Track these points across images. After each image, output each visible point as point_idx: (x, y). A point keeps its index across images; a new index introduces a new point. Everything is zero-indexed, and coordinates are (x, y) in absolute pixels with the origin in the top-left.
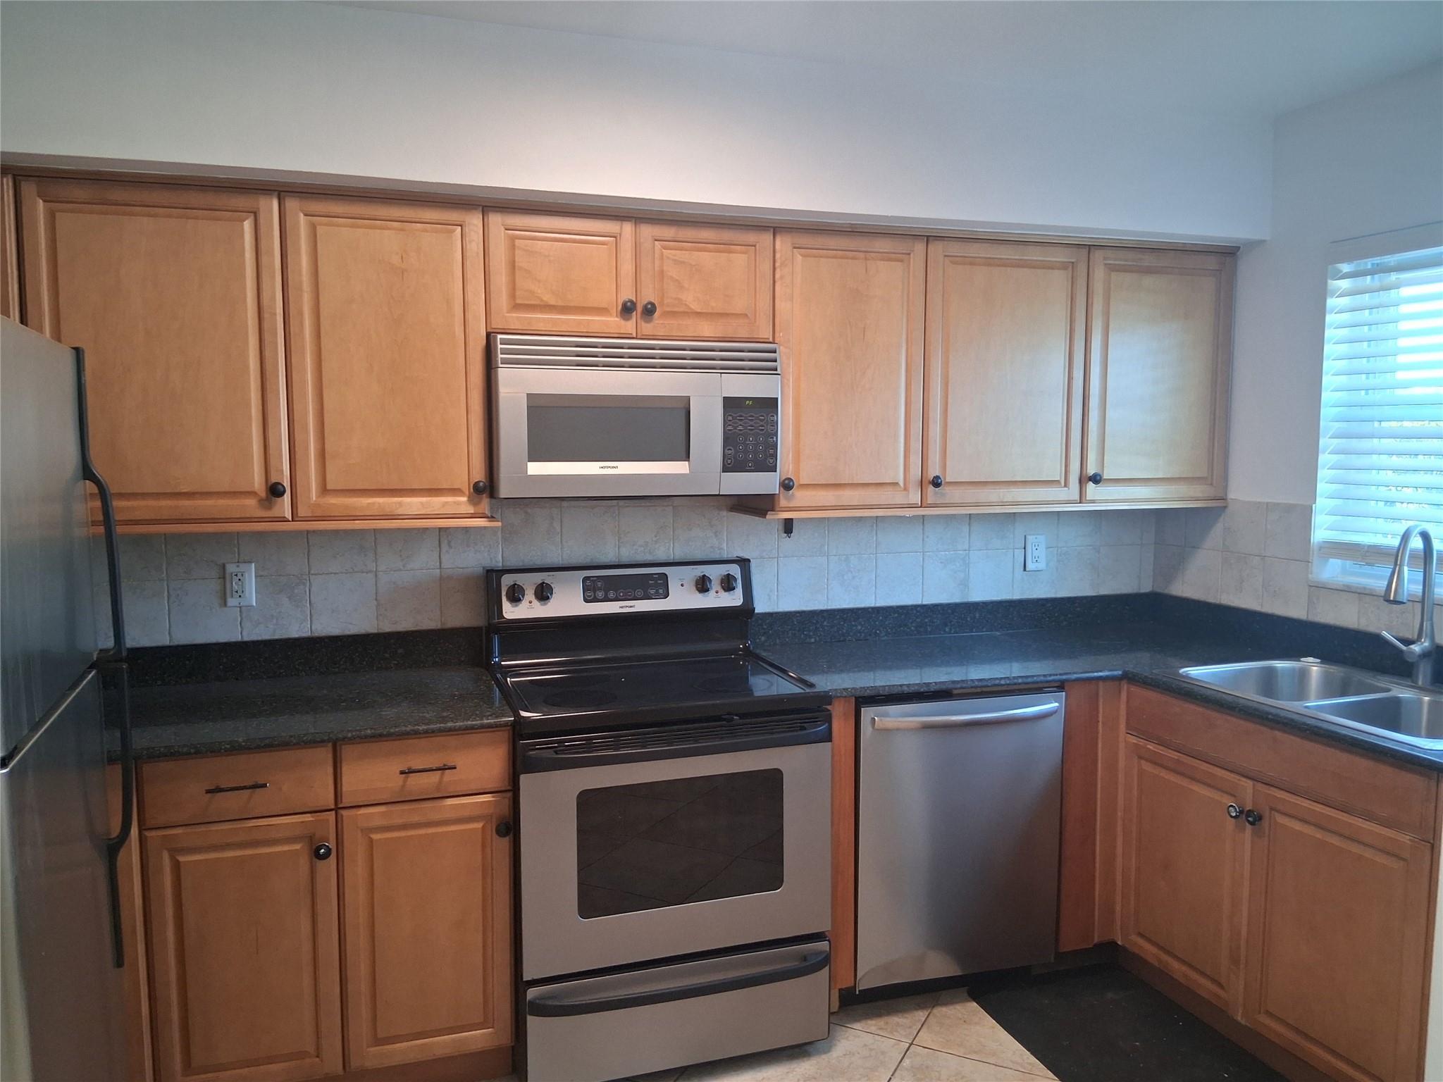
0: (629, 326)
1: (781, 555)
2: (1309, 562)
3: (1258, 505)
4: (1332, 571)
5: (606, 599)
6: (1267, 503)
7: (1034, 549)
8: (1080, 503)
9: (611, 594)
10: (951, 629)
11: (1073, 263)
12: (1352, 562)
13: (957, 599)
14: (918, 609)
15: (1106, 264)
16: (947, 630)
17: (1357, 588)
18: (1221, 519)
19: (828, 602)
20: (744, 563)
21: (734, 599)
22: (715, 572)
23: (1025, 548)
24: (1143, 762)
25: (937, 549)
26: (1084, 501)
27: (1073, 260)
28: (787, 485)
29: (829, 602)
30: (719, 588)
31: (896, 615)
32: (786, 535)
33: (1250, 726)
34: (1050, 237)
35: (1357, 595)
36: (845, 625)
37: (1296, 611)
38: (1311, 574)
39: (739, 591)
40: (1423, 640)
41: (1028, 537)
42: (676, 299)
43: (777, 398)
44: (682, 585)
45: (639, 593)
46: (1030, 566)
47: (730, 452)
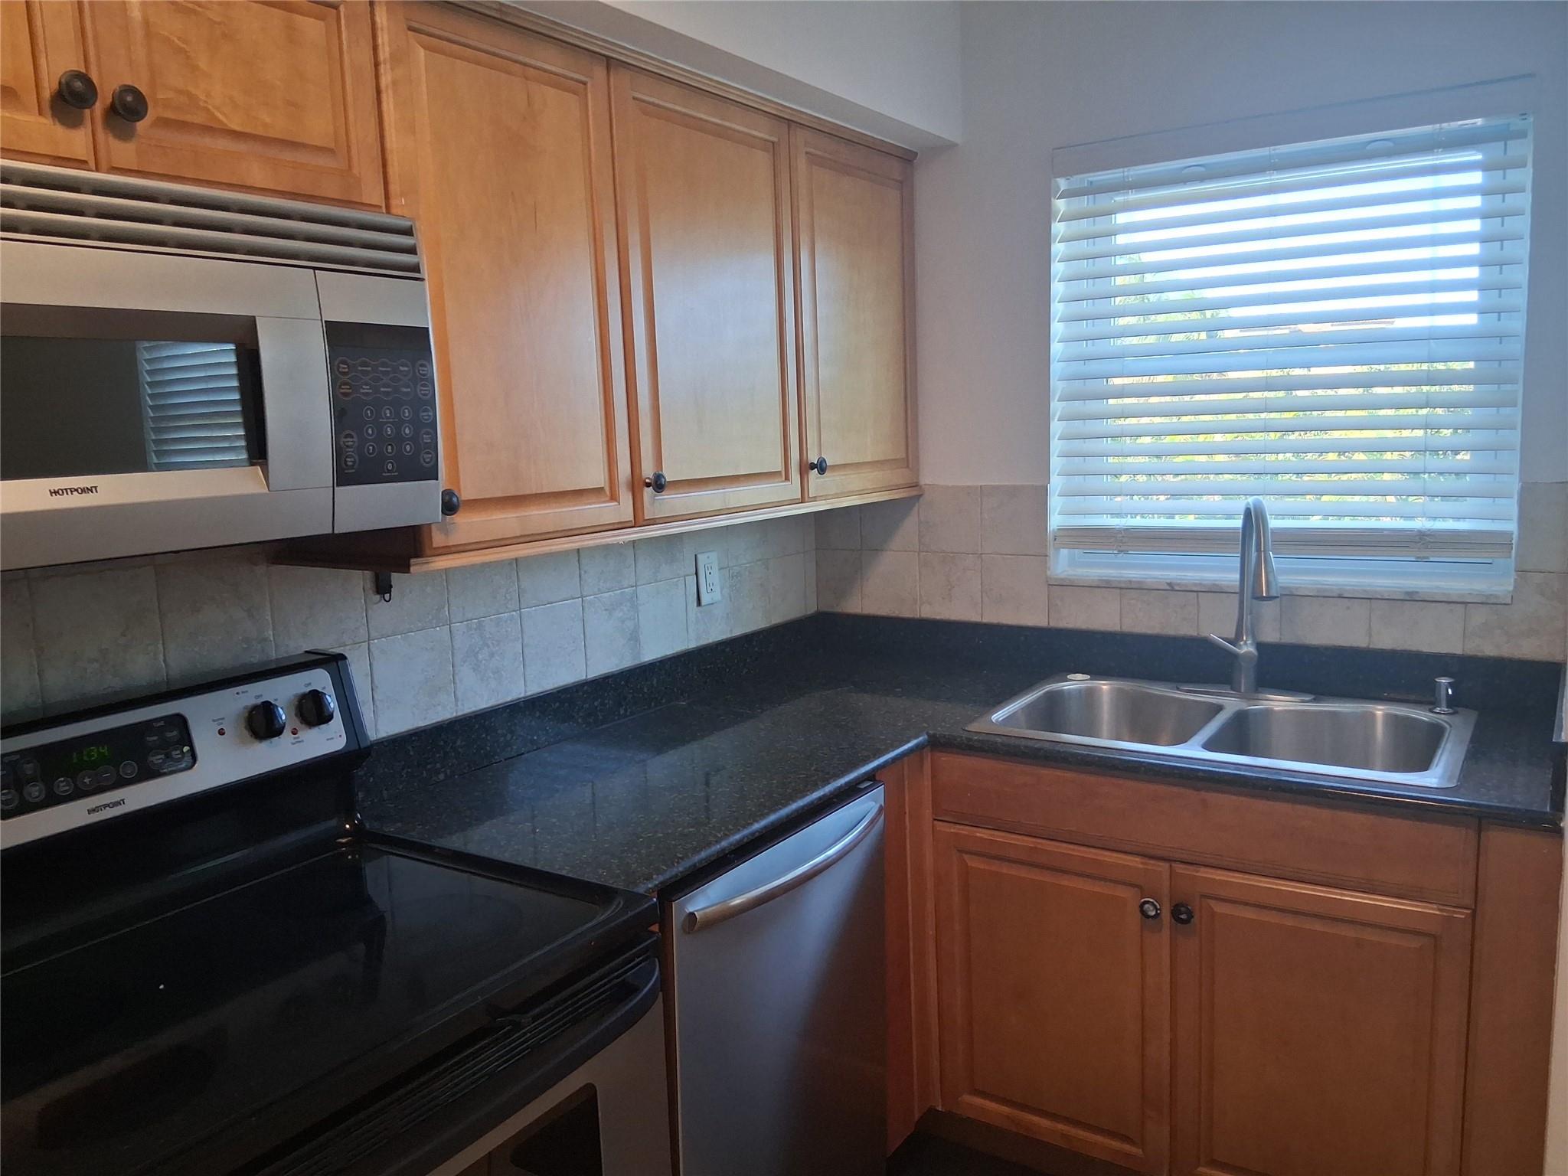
0: (77, 141)
1: (373, 634)
2: (1047, 556)
3: (968, 490)
4: (1064, 564)
5: (52, 800)
6: (981, 486)
7: (708, 574)
8: (802, 503)
9: (63, 785)
10: (626, 710)
11: (773, 143)
12: (1081, 551)
13: (627, 663)
14: (586, 688)
15: (807, 153)
16: (622, 712)
17: (1119, 582)
18: (916, 509)
19: (457, 705)
20: (333, 662)
21: (330, 739)
22: (282, 692)
23: (696, 574)
24: (966, 857)
25: (599, 590)
26: (806, 499)
27: (775, 139)
28: (450, 506)
29: (459, 704)
30: (296, 723)
31: (557, 704)
32: (378, 596)
33: (1162, 789)
34: (750, 97)
35: (1118, 591)
36: (489, 738)
37: (1033, 616)
38: (1049, 570)
39: (337, 722)
40: (1245, 638)
41: (699, 556)
42: (180, 92)
43: (428, 328)
44: (221, 732)
45: (130, 768)
46: (705, 599)
47: (350, 441)
